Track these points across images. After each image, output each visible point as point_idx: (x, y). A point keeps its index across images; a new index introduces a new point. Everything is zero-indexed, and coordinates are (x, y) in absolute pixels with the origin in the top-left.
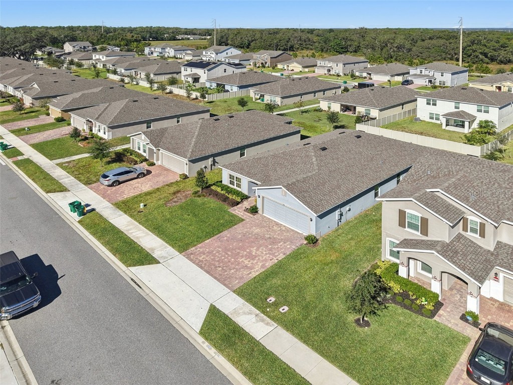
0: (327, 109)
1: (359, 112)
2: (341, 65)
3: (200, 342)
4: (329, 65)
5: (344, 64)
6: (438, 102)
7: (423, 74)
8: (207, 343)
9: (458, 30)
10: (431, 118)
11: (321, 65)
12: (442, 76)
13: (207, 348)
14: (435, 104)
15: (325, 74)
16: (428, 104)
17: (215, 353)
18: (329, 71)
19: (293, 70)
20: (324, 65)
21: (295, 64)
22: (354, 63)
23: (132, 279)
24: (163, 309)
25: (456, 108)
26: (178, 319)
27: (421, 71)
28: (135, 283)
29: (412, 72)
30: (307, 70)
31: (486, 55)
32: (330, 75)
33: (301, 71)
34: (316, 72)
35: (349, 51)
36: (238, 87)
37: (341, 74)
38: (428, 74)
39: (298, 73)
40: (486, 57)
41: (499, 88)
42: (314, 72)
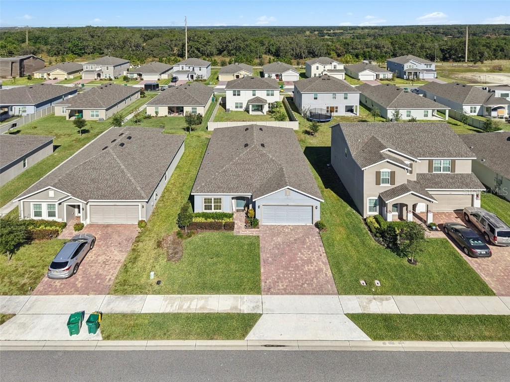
0: (154, 115)
1: (187, 112)
2: (111, 68)
3: (383, 345)
4: (97, 69)
5: (114, 67)
6: (242, 92)
7: (184, 70)
8: (387, 342)
9: (185, 27)
10: (237, 107)
11: (88, 69)
12: (200, 70)
13: (391, 345)
14: (239, 95)
15: (95, 79)
16: (234, 95)
17: (399, 343)
18: (99, 75)
19: (55, 79)
20: (91, 69)
21: (58, 71)
22: (121, 65)
23: (266, 346)
24: (327, 346)
25: (254, 95)
26: (347, 344)
27: (183, 67)
28: (273, 346)
29: (176, 68)
30: (71, 77)
31: (198, 49)
32: (101, 79)
33: (66, 79)
34: (83, 78)
35: (86, 53)
36: (34, 106)
37: (112, 78)
38: (189, 69)
39: (63, 81)
40: (199, 51)
41: (238, 77)
42: (81, 78)
